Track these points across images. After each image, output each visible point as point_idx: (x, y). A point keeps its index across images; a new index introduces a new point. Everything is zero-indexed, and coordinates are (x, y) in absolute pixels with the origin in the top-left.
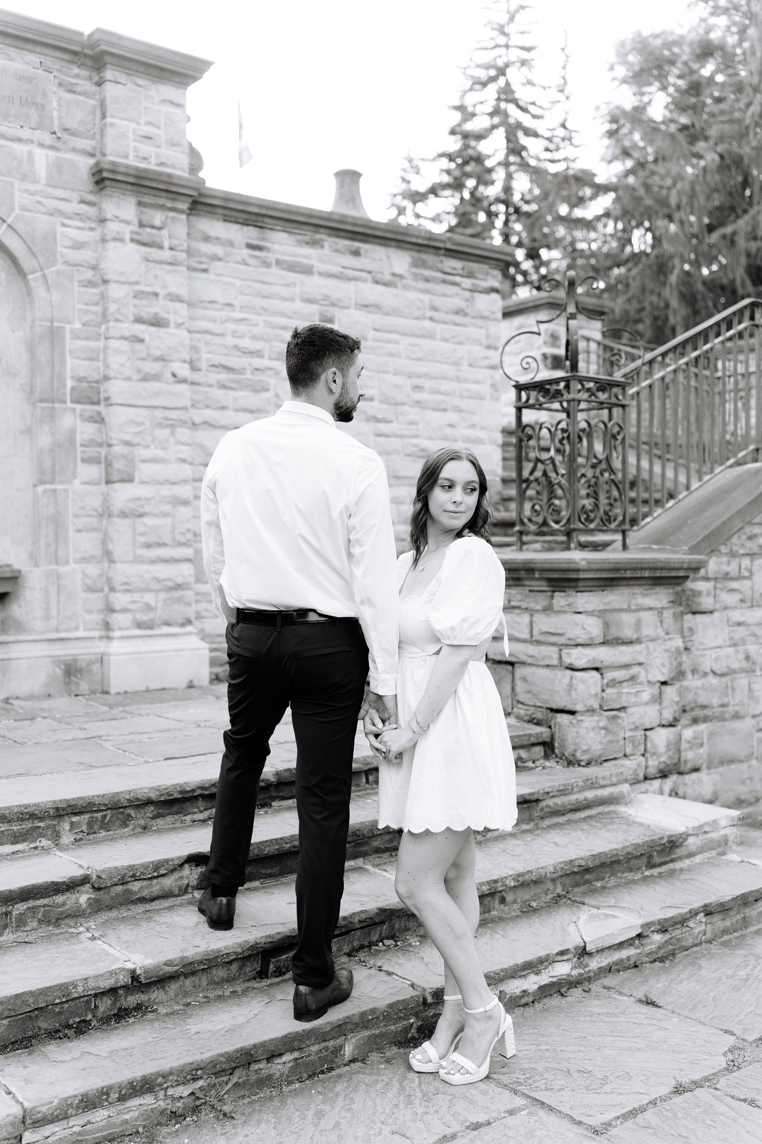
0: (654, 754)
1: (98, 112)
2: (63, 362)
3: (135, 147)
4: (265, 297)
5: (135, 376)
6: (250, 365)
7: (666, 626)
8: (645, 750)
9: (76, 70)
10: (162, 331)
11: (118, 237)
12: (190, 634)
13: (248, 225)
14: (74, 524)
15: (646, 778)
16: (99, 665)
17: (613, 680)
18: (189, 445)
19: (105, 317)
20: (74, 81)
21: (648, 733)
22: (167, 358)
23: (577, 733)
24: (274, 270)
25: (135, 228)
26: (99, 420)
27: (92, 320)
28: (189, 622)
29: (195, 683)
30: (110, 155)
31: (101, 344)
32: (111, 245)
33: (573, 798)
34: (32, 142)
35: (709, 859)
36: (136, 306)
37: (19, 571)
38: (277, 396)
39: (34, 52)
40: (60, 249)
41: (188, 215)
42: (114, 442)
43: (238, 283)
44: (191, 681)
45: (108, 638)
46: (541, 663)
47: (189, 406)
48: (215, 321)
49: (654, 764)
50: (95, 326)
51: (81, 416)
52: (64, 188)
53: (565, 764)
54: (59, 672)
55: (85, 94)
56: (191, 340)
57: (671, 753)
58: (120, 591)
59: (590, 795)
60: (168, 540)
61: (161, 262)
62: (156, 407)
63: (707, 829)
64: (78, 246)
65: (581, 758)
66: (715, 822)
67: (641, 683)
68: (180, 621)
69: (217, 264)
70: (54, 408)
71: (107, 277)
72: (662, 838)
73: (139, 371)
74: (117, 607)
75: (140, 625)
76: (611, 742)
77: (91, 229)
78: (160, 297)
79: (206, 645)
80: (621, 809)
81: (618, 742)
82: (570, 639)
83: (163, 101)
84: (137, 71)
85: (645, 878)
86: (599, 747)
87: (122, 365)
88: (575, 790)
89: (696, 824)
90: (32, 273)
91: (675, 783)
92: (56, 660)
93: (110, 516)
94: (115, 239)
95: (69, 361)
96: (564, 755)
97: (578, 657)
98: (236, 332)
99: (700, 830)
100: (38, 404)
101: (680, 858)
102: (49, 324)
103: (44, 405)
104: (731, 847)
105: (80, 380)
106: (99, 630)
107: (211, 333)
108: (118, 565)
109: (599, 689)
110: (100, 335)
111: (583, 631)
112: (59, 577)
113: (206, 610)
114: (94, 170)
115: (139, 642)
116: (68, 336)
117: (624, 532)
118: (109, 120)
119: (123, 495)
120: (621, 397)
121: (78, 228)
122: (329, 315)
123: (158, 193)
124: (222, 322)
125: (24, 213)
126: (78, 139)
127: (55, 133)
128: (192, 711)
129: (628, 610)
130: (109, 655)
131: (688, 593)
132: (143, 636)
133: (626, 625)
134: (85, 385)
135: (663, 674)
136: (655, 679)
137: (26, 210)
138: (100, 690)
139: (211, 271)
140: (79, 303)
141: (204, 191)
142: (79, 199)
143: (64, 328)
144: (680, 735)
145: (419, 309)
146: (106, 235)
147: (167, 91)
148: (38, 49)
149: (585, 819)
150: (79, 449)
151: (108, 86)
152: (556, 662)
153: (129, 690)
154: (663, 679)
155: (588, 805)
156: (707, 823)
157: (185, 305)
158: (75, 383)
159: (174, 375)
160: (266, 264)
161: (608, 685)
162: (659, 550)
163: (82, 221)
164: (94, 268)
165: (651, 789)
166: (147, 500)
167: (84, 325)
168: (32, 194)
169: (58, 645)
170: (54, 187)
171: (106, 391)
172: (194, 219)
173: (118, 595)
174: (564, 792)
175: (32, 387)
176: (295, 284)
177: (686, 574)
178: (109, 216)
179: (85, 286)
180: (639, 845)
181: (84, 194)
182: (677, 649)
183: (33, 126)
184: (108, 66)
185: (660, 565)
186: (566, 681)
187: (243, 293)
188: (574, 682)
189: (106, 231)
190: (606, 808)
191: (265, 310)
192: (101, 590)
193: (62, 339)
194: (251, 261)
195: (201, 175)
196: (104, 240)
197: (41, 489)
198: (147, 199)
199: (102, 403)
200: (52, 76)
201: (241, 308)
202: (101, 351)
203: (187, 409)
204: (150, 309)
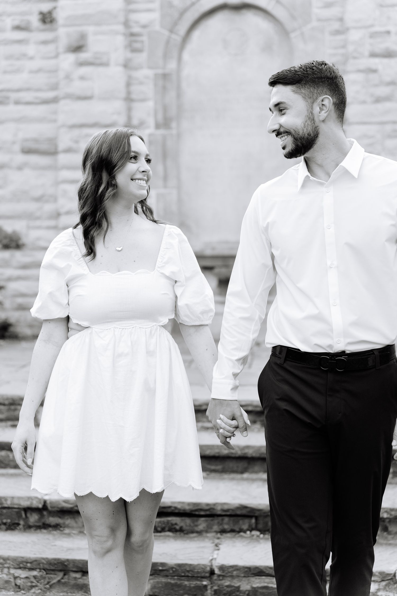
5: (369, 100)
36: (371, 44)
40: (315, 10)
62: (386, 123)
64: (328, 5)
71: (348, 26)
73: (373, 95)
78: (392, 34)
90: (294, 32)
140: (329, 49)
164: (340, 20)
179: (334, 35)
204: (381, 45)
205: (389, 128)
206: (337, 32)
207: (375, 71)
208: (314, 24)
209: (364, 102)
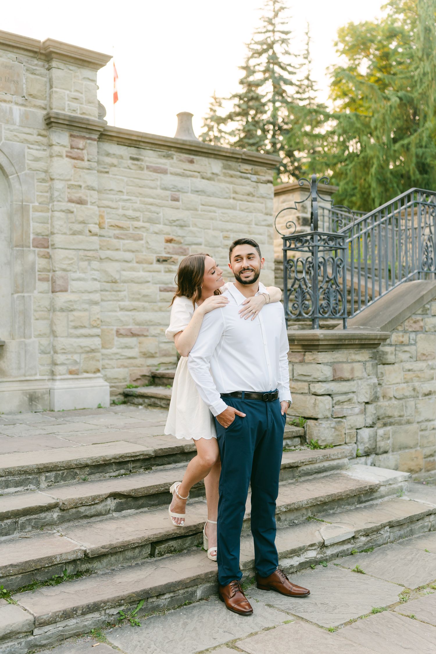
0: (361, 442)
1: (48, 85)
2: (28, 225)
3: (68, 104)
4: (140, 187)
5: (68, 232)
6: (132, 225)
7: (368, 371)
8: (357, 440)
9: (36, 62)
10: (83, 207)
11: (59, 154)
12: (99, 377)
13: (131, 147)
14: (34, 316)
15: (357, 456)
16: (48, 395)
17: (339, 401)
18: (98, 271)
19: (52, 199)
20: (35, 68)
21: (358, 431)
22: (86, 222)
23: (319, 430)
24: (146, 172)
25: (69, 149)
26: (48, 257)
27: (44, 201)
28: (98, 371)
29: (102, 405)
30: (55, 109)
31: (49, 214)
32: (55, 159)
33: (317, 465)
34: (12, 102)
35: (392, 499)
36: (69, 193)
37: (4, 342)
38: (147, 242)
39: (13, 52)
40: (27, 161)
41: (98, 141)
42: (57, 269)
43: (126, 179)
44: (100, 404)
45: (53, 380)
46: (298, 392)
47: (98, 249)
48: (112, 201)
49: (362, 448)
50: (46, 204)
51: (38, 254)
52: (29, 128)
53: (312, 447)
54: (26, 399)
55: (41, 75)
56: (99, 211)
57: (371, 442)
58: (60, 353)
59: (326, 464)
60: (86, 324)
61: (83, 168)
62: (80, 250)
63: (391, 482)
64: (37, 159)
65: (321, 444)
66: (395, 478)
67: (354, 403)
68: (93, 370)
69: (113, 169)
70: (23, 250)
71: (53, 177)
72: (366, 487)
73: (71, 229)
74: (58, 362)
75: (71, 373)
76: (338, 435)
77: (44, 150)
78: (82, 188)
79: (108, 384)
80: (344, 472)
81: (341, 435)
82: (315, 378)
83: (84, 78)
84: (70, 62)
85: (357, 509)
86: (331, 438)
87: (61, 226)
88: (318, 461)
89: (385, 480)
90: (12, 175)
91: (374, 459)
92: (24, 392)
93: (54, 311)
94: (58, 156)
95: (32, 224)
96: (311, 443)
97: (319, 388)
98: (124, 207)
99: (388, 483)
100: (15, 248)
101: (376, 498)
102: (21, 203)
103: (18, 248)
104: (404, 493)
105: (38, 234)
106: (48, 375)
107: (111, 208)
108: (59, 339)
109: (331, 406)
110: (49, 209)
111: (322, 374)
112: (26, 345)
113: (108, 364)
114: (46, 118)
115: (71, 382)
116: (31, 210)
117: (344, 319)
118: (54, 89)
119: (62, 299)
120: (342, 244)
121: (37, 150)
122: (176, 197)
123: (81, 130)
124: (116, 201)
125: (7, 141)
126: (37, 100)
127: (24, 97)
128: (102, 420)
129: (347, 362)
130: (54, 389)
131: (380, 353)
132: (72, 379)
133: (345, 371)
134: (41, 237)
135: (367, 398)
136: (362, 401)
137: (8, 140)
138: (49, 409)
139: (110, 173)
140: (37, 192)
141: (106, 128)
142: (37, 133)
143: (29, 205)
144: (376, 432)
145: (227, 193)
146: (52, 153)
147: (86, 72)
148: (15, 50)
149: (324, 477)
150: (37, 273)
151: (54, 70)
152: (307, 391)
153: (65, 409)
154: (366, 401)
155: (325, 470)
156: (391, 479)
157: (96, 192)
158: (35, 236)
159: (90, 232)
160: (141, 168)
161: (336, 404)
162: (364, 329)
163: (39, 145)
164: (46, 172)
165: (360, 462)
166: (75, 302)
167: (40, 203)
168: (11, 131)
169: (25, 384)
170: (24, 127)
171: (52, 241)
172: (101, 143)
173: (59, 355)
174: (311, 462)
175: (11, 239)
176: (157, 179)
177: (379, 342)
178: (54, 143)
179: (41, 182)
180: (353, 491)
181: (40, 130)
182: (374, 384)
183: (12, 93)
184: (54, 59)
185: (364, 337)
186: (313, 401)
187: (128, 185)
188: (317, 402)
189: (52, 151)
190: (335, 472)
191: (141, 194)
192: (49, 353)
193: (28, 211)
194: (132, 167)
195: (105, 119)
196: (51, 156)
197: (16, 296)
198: (75, 133)
199: (50, 247)
200: (23, 65)
201: (127, 193)
202: (50, 218)
203: (97, 250)
204: (77, 194)
205: (81, 253)
206: (43, 180)
207: (72, 212)
208: (27, 171)
209: (65, 234)
